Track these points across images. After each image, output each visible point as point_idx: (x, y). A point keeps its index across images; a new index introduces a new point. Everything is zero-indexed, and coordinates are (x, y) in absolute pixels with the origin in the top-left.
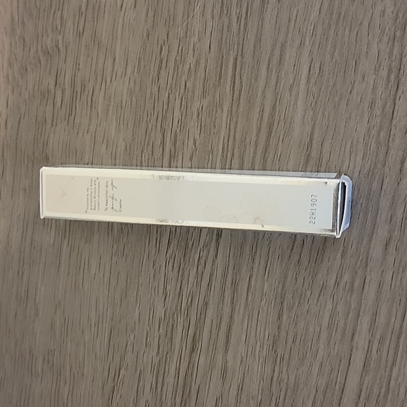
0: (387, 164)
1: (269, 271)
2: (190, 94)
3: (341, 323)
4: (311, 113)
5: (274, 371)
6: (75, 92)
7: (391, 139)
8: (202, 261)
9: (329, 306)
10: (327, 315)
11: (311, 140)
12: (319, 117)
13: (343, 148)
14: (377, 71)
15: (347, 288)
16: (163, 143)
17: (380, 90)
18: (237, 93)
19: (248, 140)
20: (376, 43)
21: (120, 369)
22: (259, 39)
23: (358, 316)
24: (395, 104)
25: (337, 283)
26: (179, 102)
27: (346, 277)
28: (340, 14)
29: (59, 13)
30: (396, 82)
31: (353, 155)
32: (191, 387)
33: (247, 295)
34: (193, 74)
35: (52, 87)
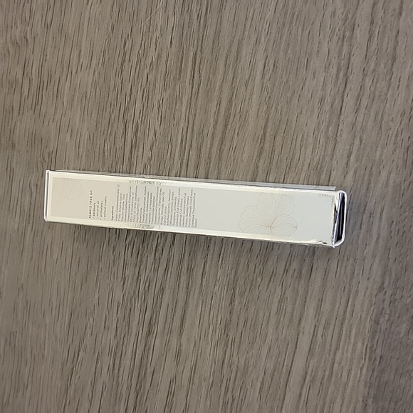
0: (335, 157)
1: (223, 257)
2: (151, 86)
3: (289, 309)
4: (265, 108)
5: (225, 354)
6: (42, 82)
7: (339, 134)
8: (160, 248)
9: (279, 292)
10: (276, 301)
11: (265, 134)
12: (272, 111)
13: (294, 142)
14: (326, 69)
15: (295, 275)
16: (125, 133)
17: (329, 87)
18: (196, 86)
19: (206, 132)
20: (326, 42)
21: (79, 351)
22: (217, 35)
23: (305, 302)
24: (343, 100)
25: (286, 270)
26: (141, 94)
27: (295, 265)
28: (294, 14)
29: (28, 6)
30: (344, 79)
31: (303, 148)
32: (146, 369)
33: (202, 281)
34: (154, 67)
35: (19, 77)
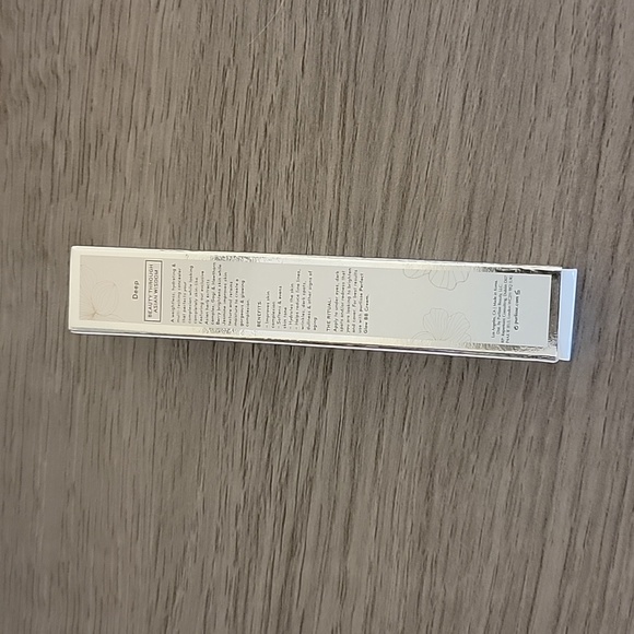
0: (591, 247)
1: (409, 424)
2: (273, 144)
3: (527, 504)
4: (469, 171)
5: (422, 583)
6: (87, 147)
7: (595, 210)
8: (302, 412)
9: (507, 476)
10: (503, 490)
11: (470, 213)
12: (481, 176)
13: (520, 226)
14: (570, 100)
15: (534, 447)
16: (233, 224)
17: (576, 132)
18: (348, 141)
19: (369, 216)
20: (567, 56)
21: (175, 588)
22: (381, 53)
23: (553, 491)
24: (600, 152)
25: (518, 440)
26: (257, 156)
27: (532, 430)
28: (509, 11)
29: (56, 18)
30: (601, 117)
31: (536, 235)
32: (290, 614)
33: (376, 464)
34: (277, 112)
35: (48, 138)
